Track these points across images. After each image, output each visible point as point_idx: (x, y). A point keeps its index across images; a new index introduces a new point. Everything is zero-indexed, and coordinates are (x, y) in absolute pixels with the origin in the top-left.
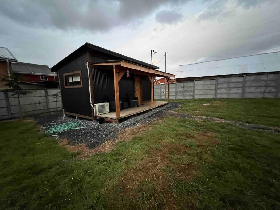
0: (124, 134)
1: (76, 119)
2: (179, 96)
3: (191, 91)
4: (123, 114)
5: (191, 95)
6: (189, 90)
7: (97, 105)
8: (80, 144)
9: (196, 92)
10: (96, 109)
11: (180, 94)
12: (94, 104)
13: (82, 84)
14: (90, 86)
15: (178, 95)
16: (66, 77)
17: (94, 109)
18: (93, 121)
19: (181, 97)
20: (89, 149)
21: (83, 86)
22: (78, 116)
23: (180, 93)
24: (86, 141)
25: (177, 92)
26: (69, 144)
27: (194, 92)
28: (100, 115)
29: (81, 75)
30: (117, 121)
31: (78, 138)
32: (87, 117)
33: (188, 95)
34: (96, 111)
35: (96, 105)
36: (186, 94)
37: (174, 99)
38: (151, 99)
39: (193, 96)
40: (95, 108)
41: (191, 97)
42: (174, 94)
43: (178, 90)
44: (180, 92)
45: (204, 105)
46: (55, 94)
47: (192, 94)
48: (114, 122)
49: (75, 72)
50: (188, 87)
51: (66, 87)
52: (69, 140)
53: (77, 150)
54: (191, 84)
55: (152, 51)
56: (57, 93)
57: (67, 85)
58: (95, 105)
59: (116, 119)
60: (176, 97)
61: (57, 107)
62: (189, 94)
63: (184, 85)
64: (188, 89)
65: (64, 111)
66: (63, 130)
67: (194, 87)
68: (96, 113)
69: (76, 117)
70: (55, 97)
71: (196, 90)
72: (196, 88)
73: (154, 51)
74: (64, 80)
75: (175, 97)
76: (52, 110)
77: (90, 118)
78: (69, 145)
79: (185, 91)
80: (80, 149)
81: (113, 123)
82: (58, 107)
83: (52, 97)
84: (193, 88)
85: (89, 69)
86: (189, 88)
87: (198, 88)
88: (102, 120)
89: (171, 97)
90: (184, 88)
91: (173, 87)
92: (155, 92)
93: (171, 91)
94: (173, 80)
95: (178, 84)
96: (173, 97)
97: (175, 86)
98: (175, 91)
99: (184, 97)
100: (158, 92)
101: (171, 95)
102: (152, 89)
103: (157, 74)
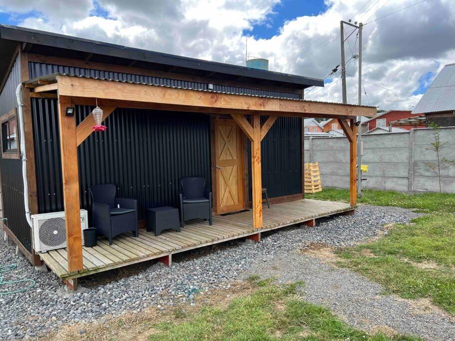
2: (422, 180)
10: (33, 233)
11: (428, 174)
14: (24, 158)
15: (421, 176)
19: (433, 186)
22: (18, 245)
23: (427, 170)
25: (415, 164)
28: (48, 252)
29: (16, 122)
32: (26, 253)
34: (34, 239)
35: (34, 221)
36: (452, 171)
37: (405, 188)
40: (33, 228)
42: (404, 172)
43: (418, 157)
44: (426, 163)
48: (68, 284)
49: (11, 114)
51: (3, 156)
55: (342, 22)
60: (410, 186)
63: (437, 138)
69: (17, 248)
75: (405, 182)
77: (30, 258)
81: (65, 287)
85: (22, 102)
89: (393, 182)
90: (439, 150)
91: (401, 144)
92: (336, 162)
93: (393, 161)
94: (416, 119)
95: (419, 133)
96: (400, 181)
97: (406, 143)
98: (405, 160)
99: (445, 184)
100: (344, 162)
101: (391, 176)
102: (256, 163)
103: (262, 109)
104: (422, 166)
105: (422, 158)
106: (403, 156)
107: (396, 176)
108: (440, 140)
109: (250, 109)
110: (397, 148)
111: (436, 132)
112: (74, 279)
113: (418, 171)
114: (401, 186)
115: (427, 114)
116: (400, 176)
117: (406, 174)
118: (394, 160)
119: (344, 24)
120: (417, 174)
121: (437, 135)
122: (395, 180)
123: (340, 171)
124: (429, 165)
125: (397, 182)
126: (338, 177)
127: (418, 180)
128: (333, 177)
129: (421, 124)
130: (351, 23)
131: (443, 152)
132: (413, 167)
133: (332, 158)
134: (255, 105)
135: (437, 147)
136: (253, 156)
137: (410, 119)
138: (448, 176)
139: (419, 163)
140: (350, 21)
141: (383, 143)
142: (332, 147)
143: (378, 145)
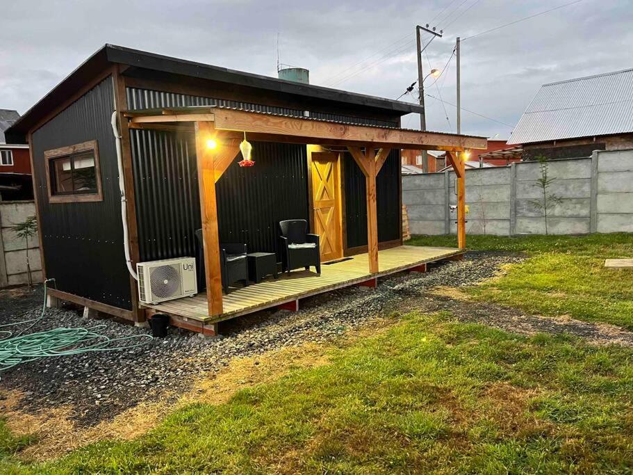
0: (217, 381)
1: (82, 319)
2: (525, 222)
3: (580, 201)
4: (234, 305)
5: (578, 218)
6: (569, 194)
7: (147, 267)
8: (53, 411)
9: (603, 203)
10: (142, 283)
12: (138, 264)
13: (100, 191)
14: (123, 198)
15: (524, 217)
16: (52, 161)
17: (136, 282)
18: (137, 325)
19: (536, 228)
20: (75, 426)
21: (103, 198)
22: (91, 307)
23: (530, 211)
24: (76, 400)
25: (518, 202)
26: (21, 407)
27: (592, 201)
28: (160, 304)
29: (96, 156)
30: (212, 328)
31: (59, 387)
32: (116, 311)
33: (563, 217)
34: (142, 290)
35: (144, 269)
36: (558, 210)
37: (507, 233)
38: (367, 243)
39: (592, 219)
40: (141, 277)
41: (581, 228)
42: (505, 213)
43: (521, 195)
44: (530, 202)
45: (610, 263)
46: (24, 221)
47: (585, 212)
48: (203, 331)
49: (80, 147)
50: (565, 183)
51: (53, 200)
52: (29, 393)
53: (37, 426)
54: (577, 169)
55: (418, 28)
56: (31, 217)
57: (59, 190)
58: (141, 269)
59: (206, 322)
60: (513, 227)
61: (30, 272)
62: (570, 213)
63: (545, 173)
64: (567, 189)
65: (49, 284)
66: (24, 358)
67: (593, 180)
68: (143, 296)
69: (86, 311)
70: (22, 232)
71: (605, 192)
72: (600, 188)
73: (430, 28)
74: (48, 174)
75: (507, 224)
76: (14, 280)
77: (127, 315)
78: (18, 412)
79: (553, 198)
80: (46, 426)
81: (200, 335)
82: (32, 268)
83: (16, 233)
84: (587, 188)
85: (119, 135)
86: (571, 187)
87: (610, 188)
88: (163, 325)
89: (493, 225)
90: (546, 186)
91: (501, 181)
92: (424, 204)
93: (493, 201)
94: (510, 150)
95: (522, 167)
96: (500, 224)
97: (506, 180)
98: (506, 200)
99: (550, 225)
100: (434, 203)
101: (491, 218)
102: (372, 201)
103: (384, 141)
104: (524, 204)
105: (526, 196)
106: (505, 194)
107: (495, 218)
108: (548, 175)
109: (374, 141)
110: (497, 186)
111: (544, 165)
112: (215, 324)
113: (521, 211)
114: (501, 229)
115: (524, 145)
116: (501, 218)
117: (507, 216)
118: (493, 199)
119: (420, 30)
120: (519, 215)
121: (544, 169)
122: (495, 222)
123: (429, 216)
124: (534, 204)
125: (497, 226)
126: (426, 223)
127: (521, 222)
128: (421, 222)
129: (515, 157)
130: (429, 29)
131: (550, 189)
132: (515, 207)
133: (419, 200)
134: (378, 137)
135: (544, 182)
136: (369, 192)
137: (504, 151)
138: (553, 216)
139: (521, 203)
140: (427, 26)
141: (481, 180)
142: (420, 186)
143: (475, 182)
